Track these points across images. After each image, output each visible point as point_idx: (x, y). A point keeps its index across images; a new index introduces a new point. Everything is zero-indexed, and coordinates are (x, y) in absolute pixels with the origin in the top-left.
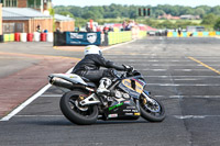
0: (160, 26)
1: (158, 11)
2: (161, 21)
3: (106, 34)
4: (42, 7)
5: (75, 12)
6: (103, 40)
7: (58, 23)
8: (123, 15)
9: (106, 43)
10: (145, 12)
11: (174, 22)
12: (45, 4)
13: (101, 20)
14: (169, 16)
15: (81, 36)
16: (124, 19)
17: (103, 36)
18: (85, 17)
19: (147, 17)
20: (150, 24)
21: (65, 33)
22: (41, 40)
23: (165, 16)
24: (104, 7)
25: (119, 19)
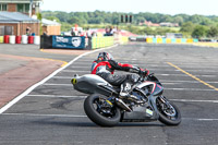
0: (140, 32)
1: (139, 18)
2: (142, 28)
3: (90, 38)
4: (30, 12)
5: (61, 17)
6: (87, 44)
7: (45, 27)
8: (106, 21)
9: (90, 47)
10: (128, 18)
11: (153, 29)
12: (33, 9)
13: (86, 25)
14: (150, 23)
15: (66, 40)
16: (107, 24)
17: (87, 40)
18: (70, 22)
19: (128, 24)
20: (131, 31)
21: (51, 37)
22: (29, 43)
23: (146, 23)
24: (89, 13)
25: (102, 25)
